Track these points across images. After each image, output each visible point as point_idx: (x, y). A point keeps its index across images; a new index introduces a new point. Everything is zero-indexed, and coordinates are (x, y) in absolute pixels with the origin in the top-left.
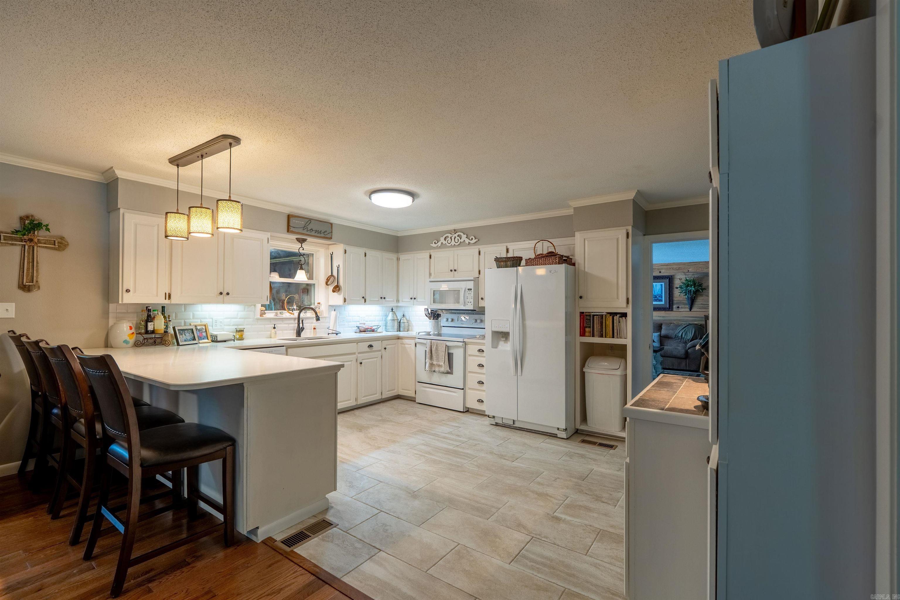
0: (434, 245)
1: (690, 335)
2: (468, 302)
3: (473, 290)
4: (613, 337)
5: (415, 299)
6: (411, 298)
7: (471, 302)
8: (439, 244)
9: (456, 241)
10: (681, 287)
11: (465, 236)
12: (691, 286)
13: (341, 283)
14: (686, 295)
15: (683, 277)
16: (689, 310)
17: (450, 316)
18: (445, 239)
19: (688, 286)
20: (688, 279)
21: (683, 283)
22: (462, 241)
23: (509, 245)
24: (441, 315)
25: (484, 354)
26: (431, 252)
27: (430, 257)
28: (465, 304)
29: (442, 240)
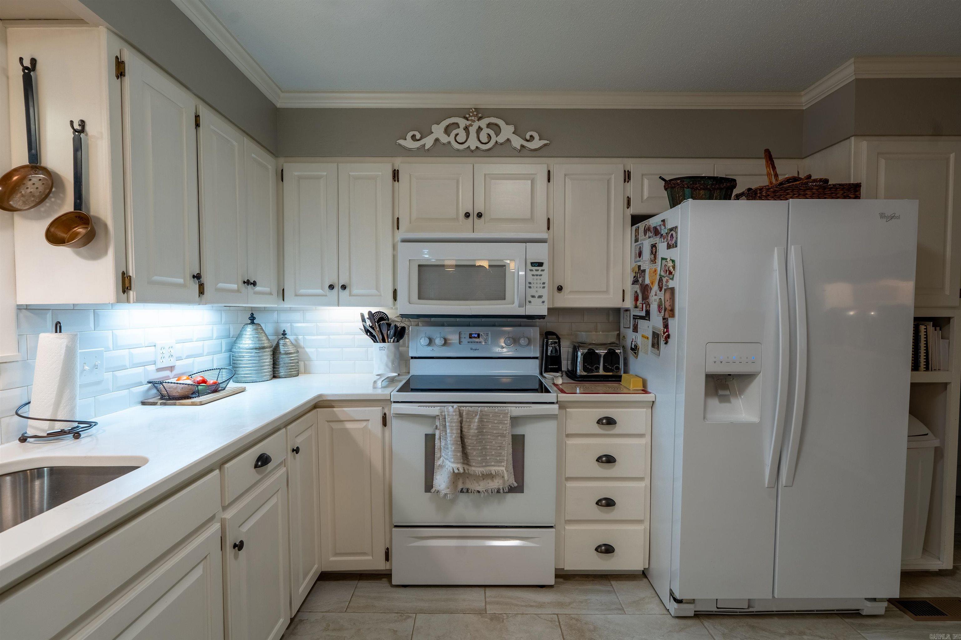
0: (409, 143)
2: (533, 297)
3: (545, 267)
4: (918, 369)
5: (344, 287)
6: (331, 287)
7: (540, 297)
8: (428, 142)
9: (484, 139)
11: (512, 128)
17: (438, 333)
18: (447, 131)
22: (501, 139)
23: (632, 165)
24: (411, 330)
25: (617, 430)
26: (399, 163)
27: (396, 175)
28: (525, 302)
29: (438, 131)
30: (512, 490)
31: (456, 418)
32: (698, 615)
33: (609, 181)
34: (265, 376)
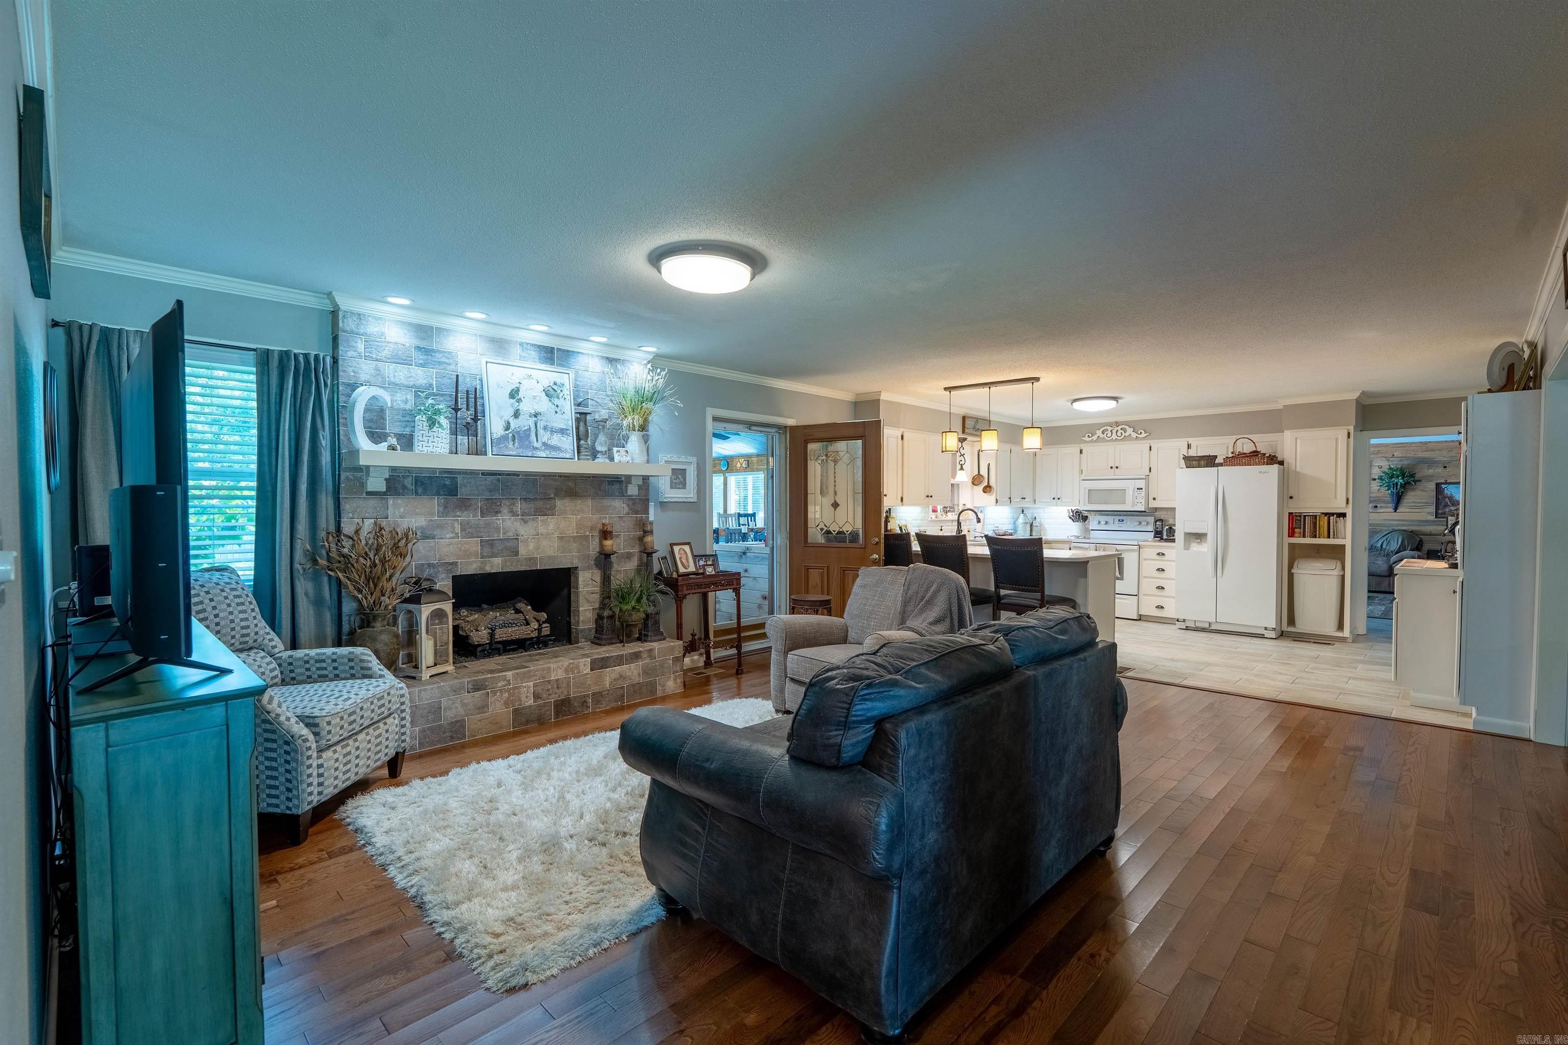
0: (1087, 439)
1: (1396, 545)
2: (1138, 503)
3: (1144, 490)
4: (1329, 537)
5: (1059, 499)
6: (1054, 498)
7: (1141, 503)
8: (1095, 438)
9: (1119, 435)
10: (1381, 478)
11: (1132, 429)
12: (1398, 477)
13: (992, 483)
14: (1388, 490)
15: (1385, 465)
16: (1393, 511)
17: (1103, 519)
18: (1103, 433)
19: (1392, 477)
20: (1392, 467)
21: (1384, 472)
22: (1127, 434)
23: (1191, 441)
24: (1091, 517)
25: (1165, 558)
26: (1083, 446)
27: (1081, 452)
28: (1133, 505)
29: (1099, 433)
30: (1118, 579)
32: (1187, 629)
33: (1179, 449)
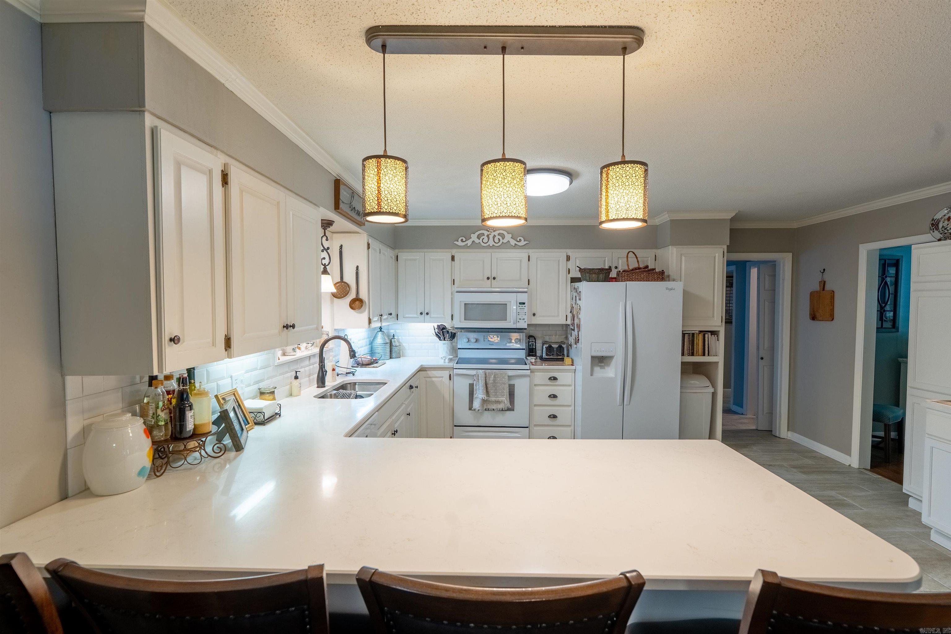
0: (460, 243)
2: (520, 319)
3: (526, 305)
4: (704, 355)
5: (427, 314)
6: (421, 314)
7: (524, 319)
8: (469, 242)
9: (497, 241)
11: (510, 236)
13: (363, 295)
17: (472, 336)
18: (478, 237)
22: (505, 241)
23: (570, 252)
24: (458, 334)
25: (558, 383)
26: (454, 252)
27: (453, 258)
28: (516, 322)
29: (474, 237)
30: (509, 409)
31: (484, 375)
33: (559, 261)
34: (387, 357)
